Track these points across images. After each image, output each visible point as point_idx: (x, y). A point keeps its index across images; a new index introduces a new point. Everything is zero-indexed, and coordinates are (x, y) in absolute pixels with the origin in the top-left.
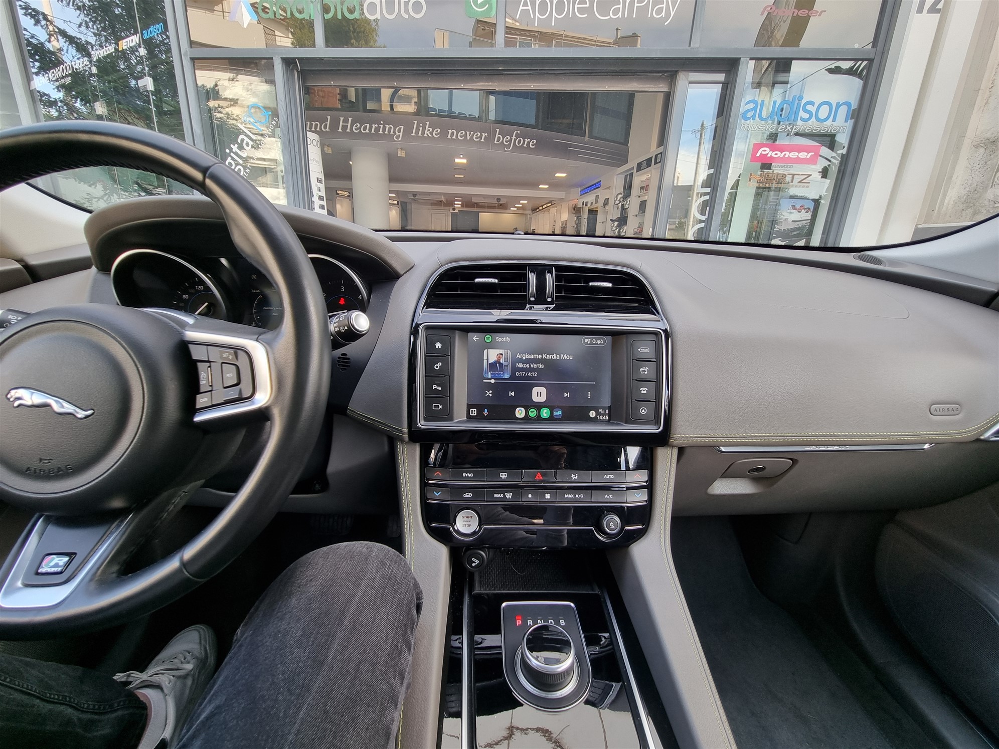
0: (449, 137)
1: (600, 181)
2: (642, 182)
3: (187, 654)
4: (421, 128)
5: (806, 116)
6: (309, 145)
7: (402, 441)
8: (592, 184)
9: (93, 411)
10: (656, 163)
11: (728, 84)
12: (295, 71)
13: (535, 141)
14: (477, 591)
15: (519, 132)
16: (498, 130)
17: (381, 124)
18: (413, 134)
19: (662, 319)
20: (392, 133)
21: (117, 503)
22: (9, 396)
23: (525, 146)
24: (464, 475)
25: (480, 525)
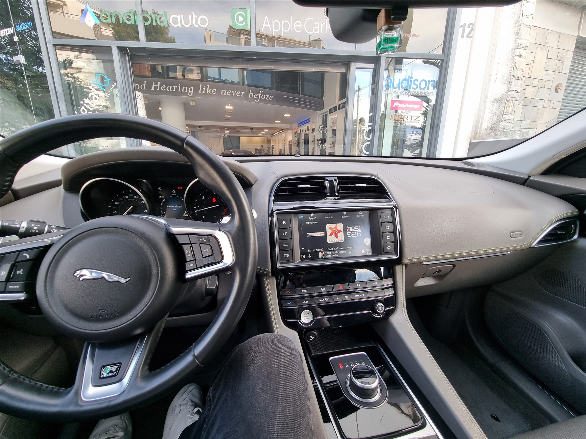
0: (222, 94)
1: (309, 119)
2: (332, 119)
3: (116, 427)
4: (204, 89)
5: (415, 87)
6: (137, 99)
7: (267, 276)
8: (305, 120)
9: (130, 278)
10: (339, 109)
11: (376, 70)
12: (126, 55)
13: (272, 97)
14: (313, 354)
15: (263, 91)
16: (250, 90)
17: (179, 86)
18: (200, 92)
19: (393, 201)
20: (186, 91)
21: (139, 331)
22: (75, 274)
23: (267, 99)
24: (302, 291)
25: (313, 317)
